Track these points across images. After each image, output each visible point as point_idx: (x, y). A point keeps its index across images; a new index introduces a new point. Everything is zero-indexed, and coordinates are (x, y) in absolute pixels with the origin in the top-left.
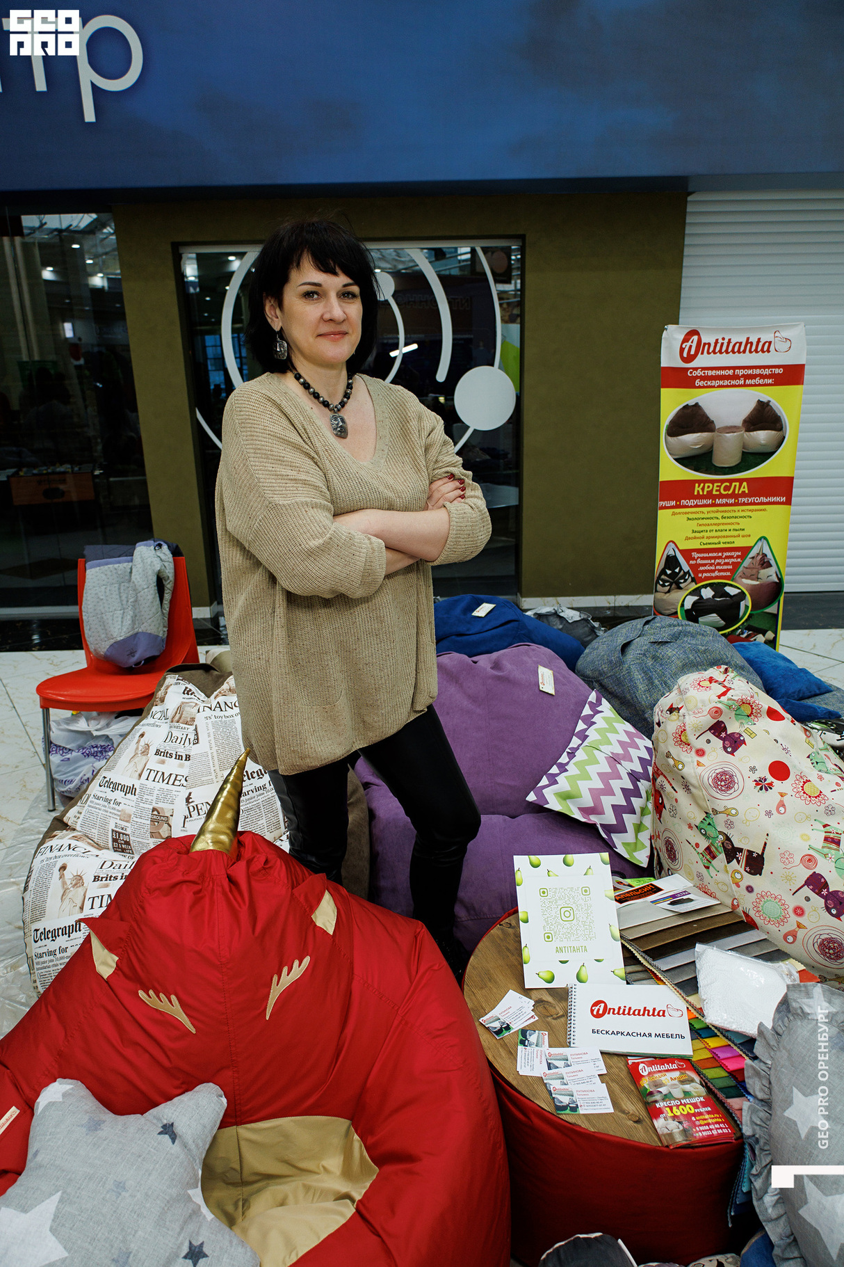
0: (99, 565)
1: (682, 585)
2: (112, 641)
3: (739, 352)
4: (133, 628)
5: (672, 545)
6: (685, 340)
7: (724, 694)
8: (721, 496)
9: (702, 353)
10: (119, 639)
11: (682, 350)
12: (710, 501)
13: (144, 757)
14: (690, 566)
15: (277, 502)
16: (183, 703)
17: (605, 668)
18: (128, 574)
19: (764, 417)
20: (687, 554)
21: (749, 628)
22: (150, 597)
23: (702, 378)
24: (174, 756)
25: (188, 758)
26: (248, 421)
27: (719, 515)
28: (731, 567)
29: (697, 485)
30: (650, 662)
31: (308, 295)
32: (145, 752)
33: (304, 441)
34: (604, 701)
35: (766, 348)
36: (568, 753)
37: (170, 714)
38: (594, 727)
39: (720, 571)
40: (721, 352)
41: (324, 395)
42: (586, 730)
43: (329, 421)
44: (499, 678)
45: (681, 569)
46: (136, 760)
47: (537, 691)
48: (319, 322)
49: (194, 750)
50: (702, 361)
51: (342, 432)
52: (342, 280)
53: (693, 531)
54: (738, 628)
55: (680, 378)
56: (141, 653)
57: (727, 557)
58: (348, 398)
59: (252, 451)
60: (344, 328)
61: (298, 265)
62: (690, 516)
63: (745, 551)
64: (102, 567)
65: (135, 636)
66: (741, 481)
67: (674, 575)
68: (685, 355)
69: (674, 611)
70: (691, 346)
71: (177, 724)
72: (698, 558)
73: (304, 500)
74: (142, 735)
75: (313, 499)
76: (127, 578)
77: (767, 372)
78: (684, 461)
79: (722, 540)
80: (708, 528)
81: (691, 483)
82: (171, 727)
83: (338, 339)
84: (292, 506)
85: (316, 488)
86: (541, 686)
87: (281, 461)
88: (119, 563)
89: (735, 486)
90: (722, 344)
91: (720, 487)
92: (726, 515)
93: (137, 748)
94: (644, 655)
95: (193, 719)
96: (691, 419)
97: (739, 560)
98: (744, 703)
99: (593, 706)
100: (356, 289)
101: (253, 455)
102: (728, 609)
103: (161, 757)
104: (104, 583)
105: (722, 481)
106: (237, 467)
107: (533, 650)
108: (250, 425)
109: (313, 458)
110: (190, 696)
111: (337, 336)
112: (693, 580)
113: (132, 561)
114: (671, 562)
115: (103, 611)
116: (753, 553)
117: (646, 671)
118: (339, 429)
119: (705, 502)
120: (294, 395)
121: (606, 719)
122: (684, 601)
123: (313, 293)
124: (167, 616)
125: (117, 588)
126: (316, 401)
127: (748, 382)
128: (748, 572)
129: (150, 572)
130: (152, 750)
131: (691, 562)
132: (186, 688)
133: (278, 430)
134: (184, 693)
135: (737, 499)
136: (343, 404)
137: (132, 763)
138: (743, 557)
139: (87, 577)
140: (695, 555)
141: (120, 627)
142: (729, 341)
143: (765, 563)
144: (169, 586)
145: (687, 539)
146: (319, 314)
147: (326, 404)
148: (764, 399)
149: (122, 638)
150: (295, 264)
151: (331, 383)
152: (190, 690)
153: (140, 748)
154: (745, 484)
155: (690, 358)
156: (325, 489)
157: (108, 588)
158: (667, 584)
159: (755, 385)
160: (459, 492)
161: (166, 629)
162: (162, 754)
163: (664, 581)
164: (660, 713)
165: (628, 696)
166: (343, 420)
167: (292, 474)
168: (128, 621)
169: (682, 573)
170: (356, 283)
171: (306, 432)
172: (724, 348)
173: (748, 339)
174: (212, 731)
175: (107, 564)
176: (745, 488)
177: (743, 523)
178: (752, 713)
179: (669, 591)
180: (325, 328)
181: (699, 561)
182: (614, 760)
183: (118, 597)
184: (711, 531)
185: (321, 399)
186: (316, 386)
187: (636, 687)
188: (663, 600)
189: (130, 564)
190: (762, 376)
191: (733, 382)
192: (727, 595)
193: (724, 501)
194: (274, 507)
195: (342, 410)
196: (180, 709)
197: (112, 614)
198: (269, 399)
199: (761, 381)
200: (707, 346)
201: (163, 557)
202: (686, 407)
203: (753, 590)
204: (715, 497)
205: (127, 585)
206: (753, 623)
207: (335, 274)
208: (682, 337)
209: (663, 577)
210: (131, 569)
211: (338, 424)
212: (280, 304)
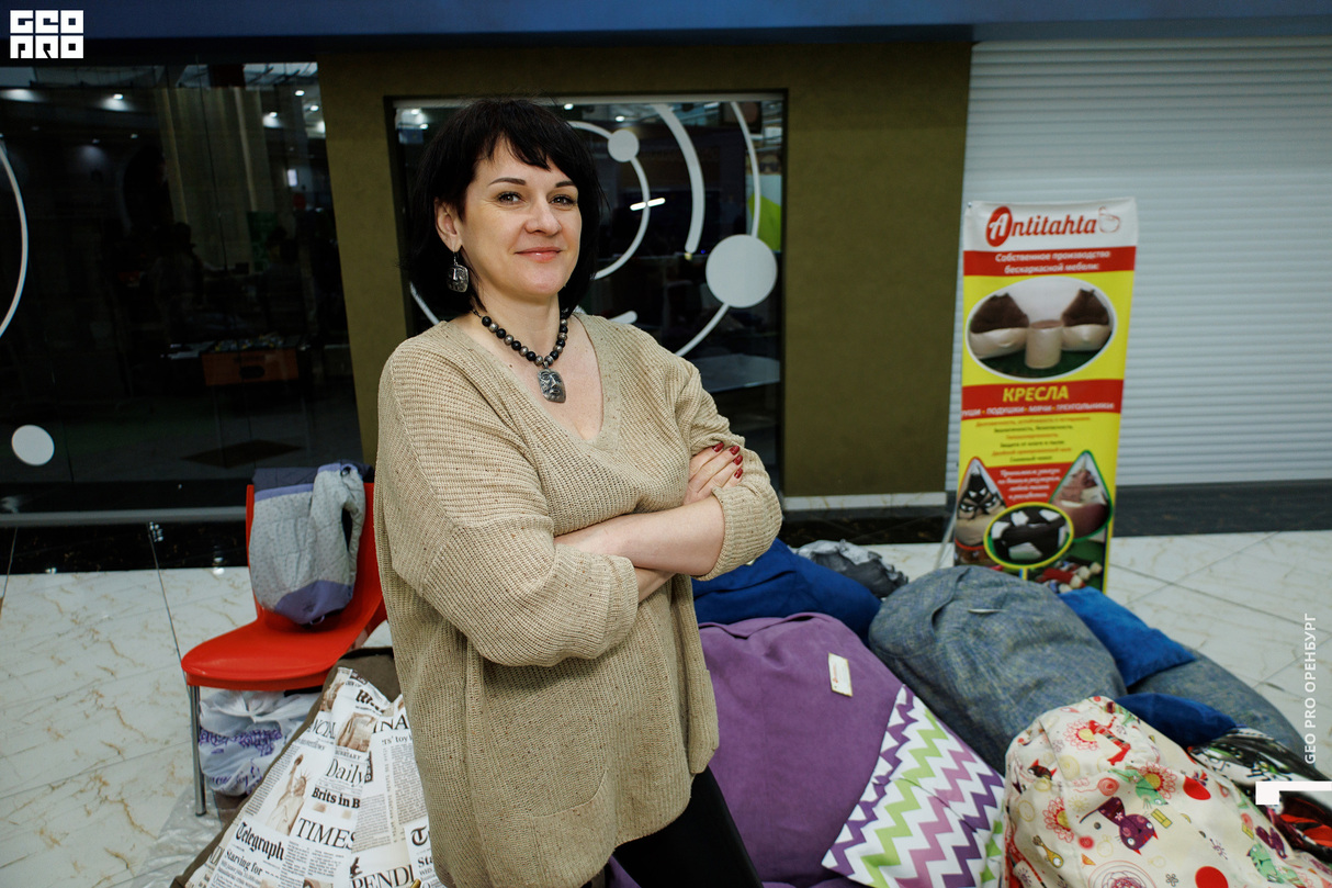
0: (270, 496)
1: (989, 510)
2: (284, 593)
3: (1058, 233)
4: (311, 576)
5: (977, 462)
6: (994, 219)
7: (1119, 757)
8: (1036, 403)
9: (1014, 234)
10: (293, 590)
11: (989, 231)
12: (1022, 409)
13: (298, 799)
14: (1000, 487)
15: (466, 525)
16: (355, 715)
17: (911, 644)
18: (307, 506)
19: (1088, 309)
20: (995, 472)
21: (1070, 559)
22: (333, 537)
23: (1014, 264)
24: (338, 800)
25: (357, 803)
26: (415, 399)
27: (1033, 425)
28: (1047, 487)
29: (1006, 390)
30: (971, 640)
31: (504, 197)
32: (300, 791)
33: (503, 421)
34: (917, 702)
35: (1090, 228)
36: (875, 785)
37: (338, 731)
38: (906, 746)
39: (1035, 492)
40: (1035, 233)
41: (528, 344)
42: (896, 749)
43: (536, 381)
44: (778, 676)
45: (988, 491)
46: (287, 802)
47: (828, 691)
48: (520, 233)
49: (366, 792)
50: (1013, 243)
51: (557, 394)
52: (555, 176)
53: (1003, 446)
54: (1058, 560)
55: (984, 264)
56: (321, 607)
57: (1044, 476)
58: (563, 345)
59: (423, 445)
60: (556, 243)
61: (490, 154)
62: (999, 427)
63: (1064, 468)
64: (274, 499)
65: (314, 585)
66: (1059, 385)
67: (979, 498)
68: (993, 236)
69: (978, 540)
70: (999, 227)
71: (344, 749)
72: (1009, 476)
73: (508, 517)
74: (299, 761)
75: (522, 515)
76: (306, 511)
77: (1091, 256)
78: (992, 362)
79: (1037, 455)
80: (1020, 441)
81: (1000, 388)
82: (337, 753)
83: (547, 259)
84: (489, 530)
85: (526, 495)
86: (833, 684)
87: (469, 458)
88: (296, 492)
89: (1052, 392)
90: (1037, 224)
91: (1034, 392)
92: (1041, 425)
93: (290, 783)
94: (963, 629)
95: (367, 743)
96: (999, 313)
97: (1057, 479)
98: (1149, 772)
99: (904, 710)
100: (572, 191)
101: (425, 451)
102: (1045, 537)
103: (321, 801)
104: (276, 518)
105: (1037, 386)
106: (400, 470)
107: (820, 627)
108: (418, 405)
109: (519, 447)
110: (364, 705)
111: (546, 255)
112: (1003, 504)
113: (312, 489)
114: (976, 482)
115: (274, 554)
116: (1074, 470)
117: (966, 653)
118: (552, 391)
119: (1016, 410)
120: (483, 352)
121: (922, 733)
122: (991, 528)
123: (512, 195)
124: (356, 557)
125: (292, 525)
126: (517, 353)
127: (1069, 268)
128: (1070, 493)
129: (334, 506)
130: (309, 789)
131: (1001, 482)
132: (362, 692)
133: (462, 409)
134: (358, 700)
135: (1054, 406)
136: (556, 355)
137: (282, 807)
138: (1063, 474)
139: (255, 511)
140: (1005, 473)
141: (294, 574)
142: (1046, 221)
143: (1089, 482)
144: (358, 521)
145: (995, 454)
146: (520, 223)
147: (531, 357)
148: (1088, 287)
149: (296, 589)
150: (486, 153)
151: (538, 327)
152: (367, 695)
153: (294, 782)
154: (1064, 388)
155: (999, 241)
156: (540, 496)
157: (281, 526)
158: (971, 509)
159: (1077, 272)
160: (733, 467)
161: (354, 574)
162: (322, 796)
163: (968, 505)
164: (1018, 769)
165: (944, 686)
166: (557, 378)
167: (488, 477)
168: (304, 568)
169: (989, 495)
170: (575, 182)
171: (505, 408)
172: (1040, 229)
173: (1068, 217)
174: (391, 761)
175: (280, 494)
176: (1064, 392)
177: (1062, 435)
178: (1161, 787)
179: (973, 518)
180: (528, 243)
181: (1010, 481)
182: (940, 801)
183: (293, 536)
184: (1024, 444)
185: (524, 350)
186: (515, 332)
187: (955, 675)
188: (965, 529)
189: (310, 494)
190: (1085, 261)
191: (1051, 269)
192: (1043, 520)
193: (1039, 408)
194: (460, 532)
195: (555, 363)
196: (350, 726)
197: (284, 558)
198: (447, 362)
199: (1084, 267)
200: (1018, 227)
201: (351, 484)
202: (994, 299)
203: (1075, 514)
204: (1027, 404)
205: (304, 519)
206: (1078, 554)
207: (545, 167)
208: (988, 215)
209: (967, 501)
210: (311, 500)
211: (550, 383)
212: (461, 213)
